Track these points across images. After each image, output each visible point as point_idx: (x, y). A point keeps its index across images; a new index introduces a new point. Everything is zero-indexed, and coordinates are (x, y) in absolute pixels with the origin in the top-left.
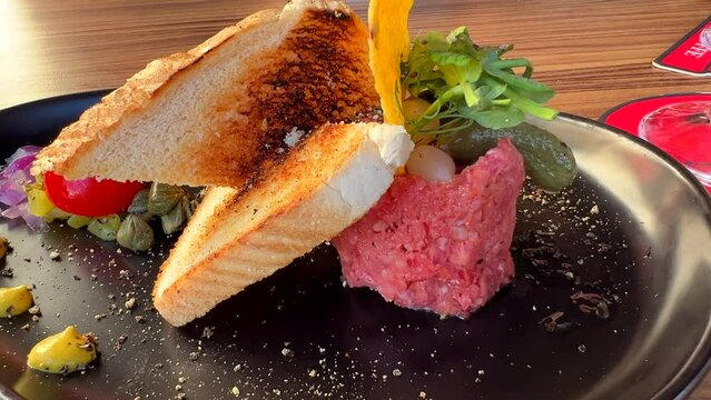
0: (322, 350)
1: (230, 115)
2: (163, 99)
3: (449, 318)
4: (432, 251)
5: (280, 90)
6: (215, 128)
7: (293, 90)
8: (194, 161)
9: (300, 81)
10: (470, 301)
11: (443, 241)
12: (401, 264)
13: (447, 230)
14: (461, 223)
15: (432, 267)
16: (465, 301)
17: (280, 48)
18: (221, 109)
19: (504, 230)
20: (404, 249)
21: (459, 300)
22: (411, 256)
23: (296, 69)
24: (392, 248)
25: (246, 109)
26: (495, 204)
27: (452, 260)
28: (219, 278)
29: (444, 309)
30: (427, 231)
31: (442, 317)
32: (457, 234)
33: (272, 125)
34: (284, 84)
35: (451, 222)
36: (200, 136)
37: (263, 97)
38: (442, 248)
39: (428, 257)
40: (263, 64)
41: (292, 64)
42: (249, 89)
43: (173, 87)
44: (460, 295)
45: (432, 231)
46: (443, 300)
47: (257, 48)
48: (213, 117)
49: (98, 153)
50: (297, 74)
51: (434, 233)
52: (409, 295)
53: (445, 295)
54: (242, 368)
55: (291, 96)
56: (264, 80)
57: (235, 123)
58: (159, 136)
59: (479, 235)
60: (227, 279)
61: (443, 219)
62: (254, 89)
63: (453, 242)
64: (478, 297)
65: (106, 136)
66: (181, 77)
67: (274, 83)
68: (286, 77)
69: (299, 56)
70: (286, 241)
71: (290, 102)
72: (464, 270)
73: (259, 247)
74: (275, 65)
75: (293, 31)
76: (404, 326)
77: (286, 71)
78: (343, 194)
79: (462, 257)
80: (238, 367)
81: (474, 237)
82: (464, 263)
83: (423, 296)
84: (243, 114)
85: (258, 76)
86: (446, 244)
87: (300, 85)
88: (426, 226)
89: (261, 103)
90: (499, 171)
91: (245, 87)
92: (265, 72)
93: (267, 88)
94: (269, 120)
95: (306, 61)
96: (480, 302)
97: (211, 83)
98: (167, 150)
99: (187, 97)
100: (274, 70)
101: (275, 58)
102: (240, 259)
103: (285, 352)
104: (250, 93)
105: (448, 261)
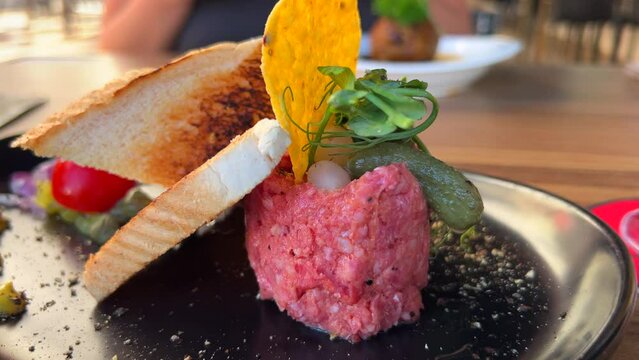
0: (207, 343)
1: (183, 124)
2: (124, 100)
3: (338, 340)
4: (317, 259)
5: (230, 111)
6: (167, 133)
7: (242, 112)
8: (145, 160)
9: (249, 106)
10: (359, 324)
11: (328, 251)
12: (291, 270)
13: (331, 239)
14: (344, 234)
15: (316, 276)
16: (355, 323)
17: (233, 73)
18: (174, 117)
19: (398, 257)
20: (292, 253)
21: (350, 321)
22: (299, 262)
23: (247, 95)
24: (283, 252)
25: (197, 121)
26: (383, 223)
27: (338, 272)
28: (125, 252)
29: (334, 329)
30: (314, 237)
31: (332, 338)
32: (341, 245)
33: (220, 140)
34: (234, 105)
35: (335, 231)
36: (153, 138)
37: (214, 114)
38: (328, 258)
39: (314, 265)
40: (216, 84)
41: (243, 90)
42: (202, 104)
43: (133, 91)
44: (352, 317)
45: (317, 239)
46: (334, 320)
47: (213, 70)
48: (166, 124)
49: (64, 136)
50: (247, 100)
51: (319, 241)
52: (299, 306)
53: (336, 314)
54: (131, 343)
55: (240, 118)
56: (216, 99)
57: (186, 133)
58: (117, 132)
59: (366, 251)
60: (131, 253)
61: (327, 227)
62: (206, 105)
63: (338, 255)
64: (369, 323)
65: (73, 123)
66: (141, 83)
67: (224, 103)
68: (237, 100)
69: (251, 83)
70: (175, 218)
71: (240, 123)
72: (350, 286)
73: (153, 221)
74: (227, 87)
75: (246, 61)
76: (292, 338)
77: (237, 94)
78: (222, 178)
79: (346, 272)
80: (128, 341)
81: (359, 253)
82: (349, 280)
83: (312, 310)
84: (194, 125)
85: (212, 94)
86: (332, 255)
87: (250, 109)
88: (313, 232)
89: (212, 119)
90: (382, 188)
91: (198, 102)
92: (218, 92)
93: (218, 107)
94: (217, 135)
95: (256, 89)
96: (370, 329)
97: (168, 92)
98: (123, 145)
99: (146, 102)
100: (226, 92)
101: (228, 82)
102: (139, 233)
103: (174, 338)
104: (202, 108)
105: (334, 273)
